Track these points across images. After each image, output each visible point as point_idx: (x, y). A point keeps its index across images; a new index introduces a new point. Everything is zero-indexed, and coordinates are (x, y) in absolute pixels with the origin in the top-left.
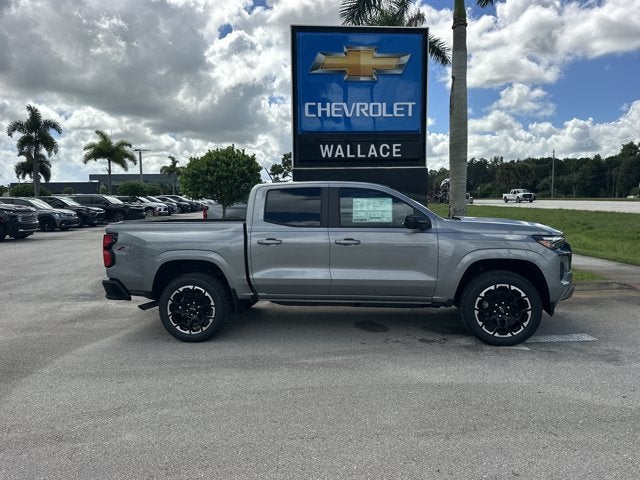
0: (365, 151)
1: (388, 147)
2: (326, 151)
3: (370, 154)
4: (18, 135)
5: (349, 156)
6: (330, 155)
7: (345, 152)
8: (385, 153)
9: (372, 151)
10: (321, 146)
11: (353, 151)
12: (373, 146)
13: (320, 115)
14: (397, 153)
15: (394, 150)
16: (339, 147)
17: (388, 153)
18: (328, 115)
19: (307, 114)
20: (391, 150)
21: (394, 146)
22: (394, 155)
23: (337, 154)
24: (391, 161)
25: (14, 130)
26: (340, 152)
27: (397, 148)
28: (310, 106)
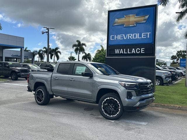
0: (131, 51)
1: (139, 49)
2: (117, 51)
3: (132, 52)
4: (75, 48)
5: (125, 53)
6: (118, 53)
7: (123, 52)
8: (138, 52)
9: (133, 51)
10: (115, 50)
11: (127, 51)
12: (133, 49)
13: (115, 39)
14: (143, 51)
15: (142, 50)
16: (122, 50)
17: (139, 52)
18: (118, 39)
19: (111, 39)
20: (140, 51)
21: (142, 49)
22: (142, 52)
23: (121, 52)
24: (140, 54)
25: (74, 46)
26: (122, 52)
27: (143, 50)
28: (112, 36)
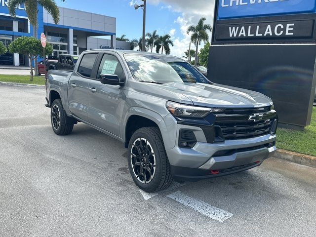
0: (262, 31)
1: (282, 27)
2: (233, 32)
3: (266, 33)
4: (191, 33)
5: (249, 35)
6: (235, 35)
7: (247, 33)
8: (278, 32)
9: (268, 31)
10: (230, 28)
11: (253, 31)
12: (269, 27)
13: (231, 5)
14: (289, 32)
15: (288, 29)
16: (243, 28)
17: (282, 32)
18: (237, 4)
19: (223, 5)
20: (284, 29)
21: (288, 25)
22: (287, 33)
23: (241, 33)
24: (284, 38)
25: (190, 30)
26: (243, 33)
27: (290, 27)
